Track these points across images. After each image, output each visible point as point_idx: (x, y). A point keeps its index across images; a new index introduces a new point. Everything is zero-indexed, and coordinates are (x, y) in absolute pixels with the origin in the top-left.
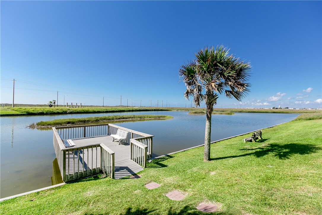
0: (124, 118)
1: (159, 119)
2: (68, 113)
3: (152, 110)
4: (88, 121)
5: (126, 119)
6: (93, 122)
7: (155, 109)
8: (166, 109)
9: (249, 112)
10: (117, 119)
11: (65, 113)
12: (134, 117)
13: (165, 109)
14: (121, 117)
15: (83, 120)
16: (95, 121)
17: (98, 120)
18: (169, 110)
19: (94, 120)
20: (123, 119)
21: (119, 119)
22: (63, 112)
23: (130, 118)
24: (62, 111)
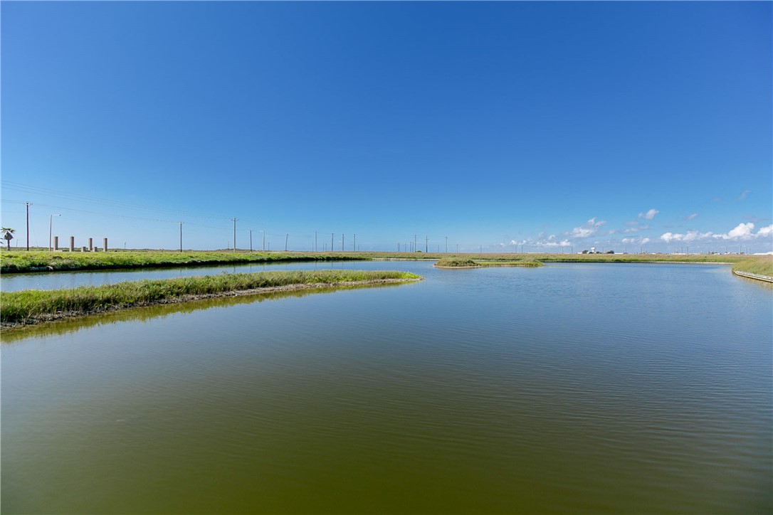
0: (266, 284)
1: (384, 284)
2: (51, 271)
3: (320, 259)
4: (108, 300)
5: (276, 289)
6: (132, 304)
7: (328, 256)
8: (357, 257)
9: (563, 261)
10: (242, 288)
11: (39, 269)
12: (301, 279)
13: (354, 257)
14: (257, 278)
15: (83, 296)
16: (146, 298)
17: (162, 297)
18: (364, 259)
19: (140, 294)
20: (264, 286)
21: (250, 287)
22: (33, 265)
23: (291, 283)
24: (28, 263)
